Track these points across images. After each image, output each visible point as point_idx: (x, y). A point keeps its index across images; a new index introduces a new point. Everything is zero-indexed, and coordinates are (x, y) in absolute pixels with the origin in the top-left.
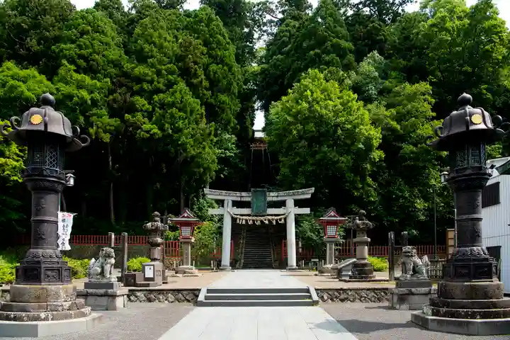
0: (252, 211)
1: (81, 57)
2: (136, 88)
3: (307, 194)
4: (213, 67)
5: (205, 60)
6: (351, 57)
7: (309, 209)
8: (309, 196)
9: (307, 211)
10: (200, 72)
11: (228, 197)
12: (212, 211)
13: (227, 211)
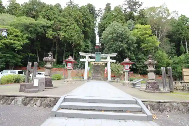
0: (96, 60)
1: (46, 16)
2: (61, 24)
3: (115, 55)
4: (85, 20)
5: (83, 18)
6: (124, 20)
7: (115, 60)
8: (115, 56)
9: (115, 61)
10: (81, 21)
11: (87, 55)
12: (81, 60)
13: (87, 60)
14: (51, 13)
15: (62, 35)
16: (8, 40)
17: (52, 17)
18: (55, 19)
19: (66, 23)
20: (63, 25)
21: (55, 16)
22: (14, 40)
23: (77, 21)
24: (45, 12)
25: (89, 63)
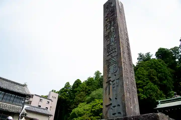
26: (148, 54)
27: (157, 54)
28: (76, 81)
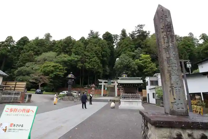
0: (108, 84)
10: (100, 54)
11: (103, 81)
12: (100, 84)
13: (103, 84)
14: (79, 49)
15: (88, 66)
16: (57, 73)
17: (80, 52)
18: (82, 54)
19: (90, 57)
20: (87, 58)
21: (82, 51)
22: (60, 72)
23: (97, 54)
24: (75, 49)
25: (104, 86)
26: (97, 33)
27: (104, 36)
28: (22, 38)
